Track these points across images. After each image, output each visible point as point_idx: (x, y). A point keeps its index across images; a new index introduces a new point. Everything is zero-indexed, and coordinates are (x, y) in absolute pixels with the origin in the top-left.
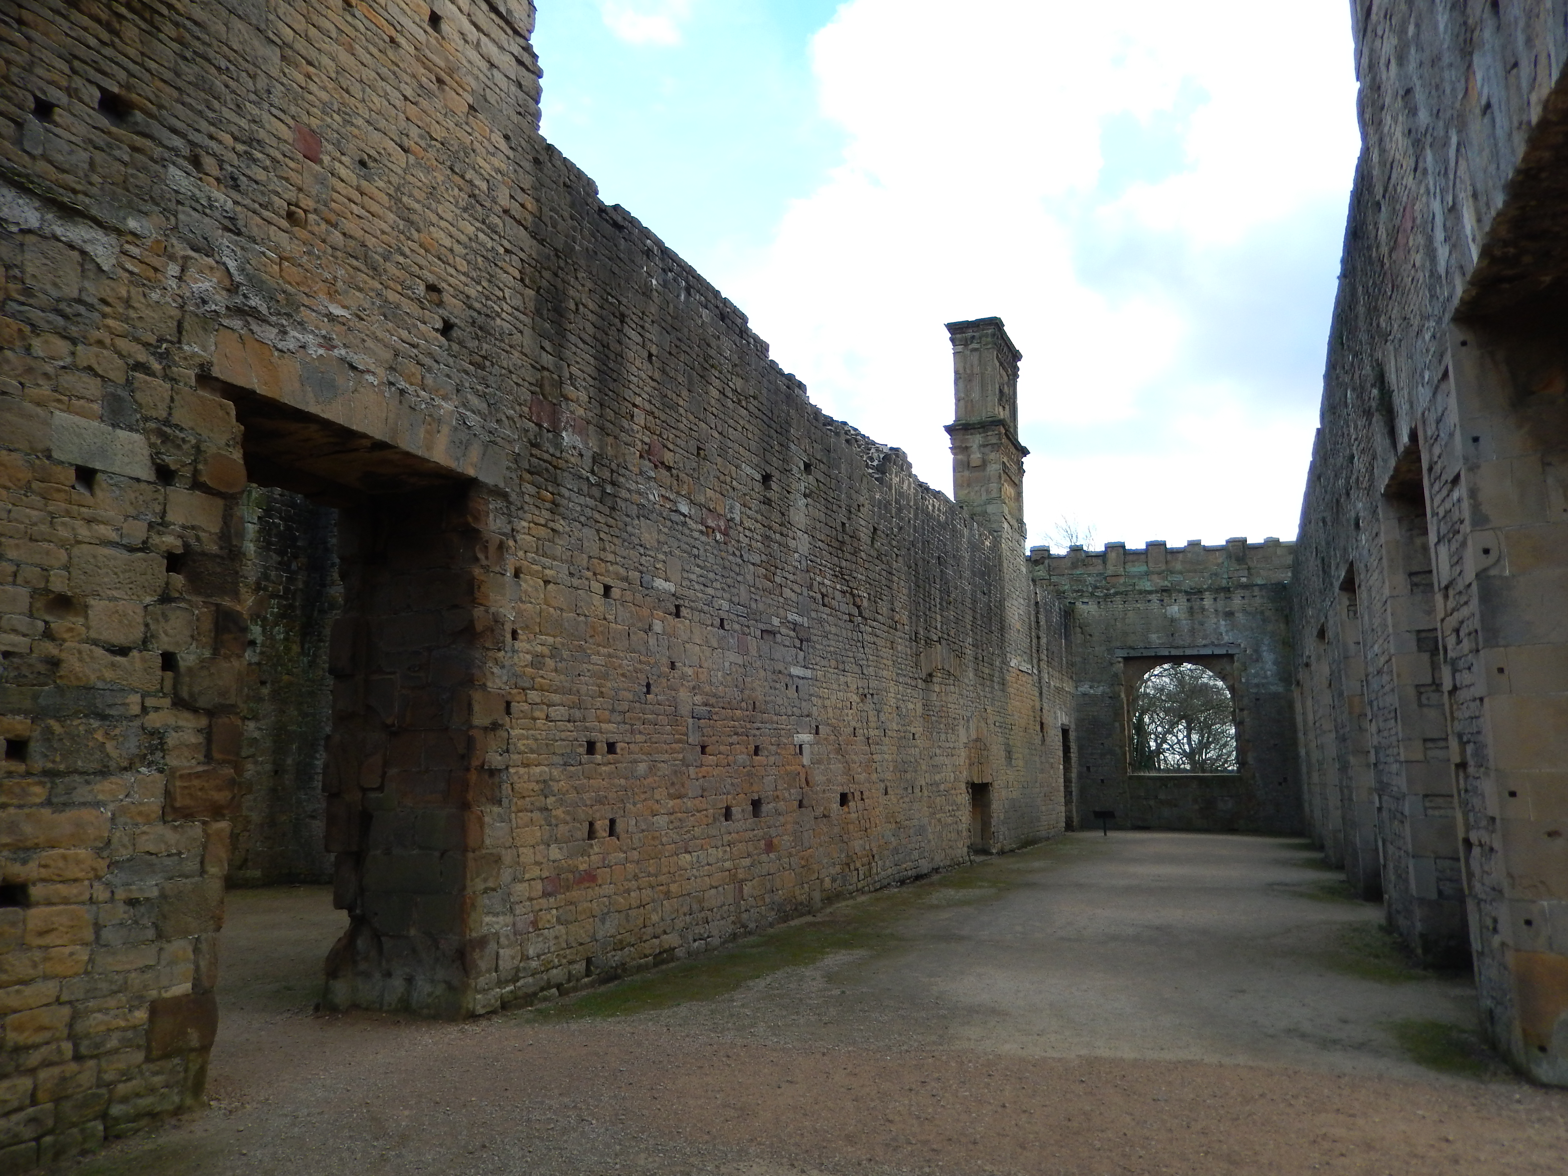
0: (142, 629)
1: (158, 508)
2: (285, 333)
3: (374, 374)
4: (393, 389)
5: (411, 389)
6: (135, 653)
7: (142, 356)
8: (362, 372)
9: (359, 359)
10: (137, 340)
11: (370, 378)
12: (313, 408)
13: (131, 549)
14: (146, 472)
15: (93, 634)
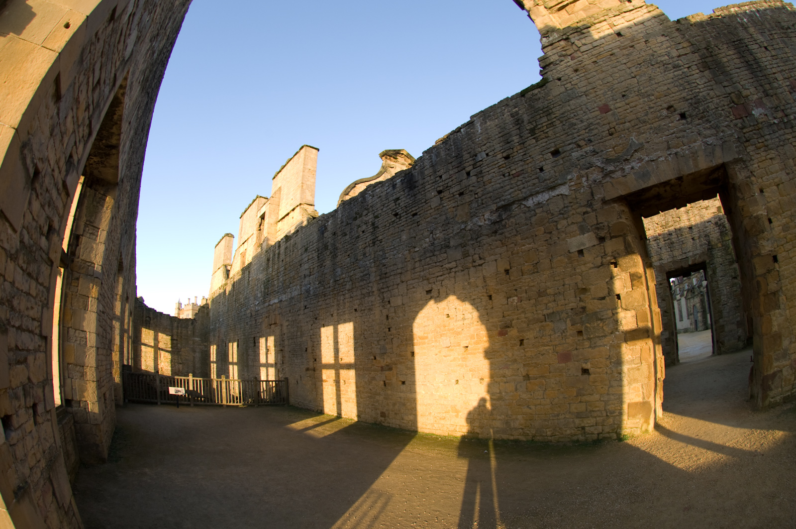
0: (607, 289)
1: (603, 251)
2: (624, 169)
3: (661, 156)
4: (672, 156)
5: (679, 150)
6: (607, 298)
7: (584, 209)
8: (657, 159)
9: (653, 156)
10: (582, 206)
11: (661, 159)
12: (644, 186)
13: (599, 267)
14: (596, 242)
15: (593, 297)
